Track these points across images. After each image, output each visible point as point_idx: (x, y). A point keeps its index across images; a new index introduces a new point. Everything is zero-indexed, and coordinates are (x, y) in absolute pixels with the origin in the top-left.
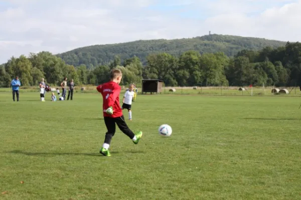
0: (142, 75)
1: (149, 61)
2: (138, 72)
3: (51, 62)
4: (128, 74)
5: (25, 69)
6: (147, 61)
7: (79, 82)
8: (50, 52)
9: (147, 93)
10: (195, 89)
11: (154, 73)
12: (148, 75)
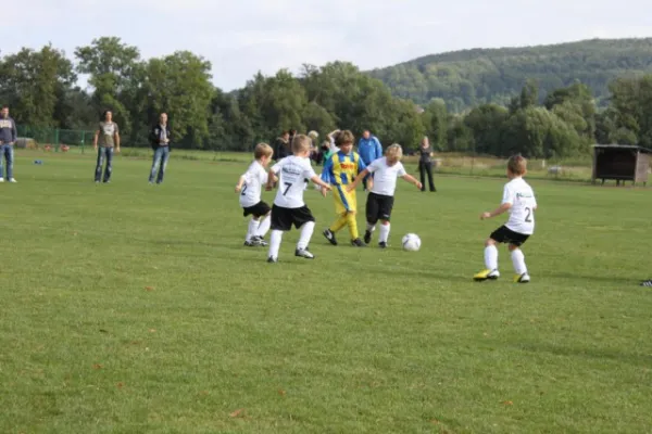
0: (595, 133)
1: (615, 97)
2: (584, 124)
3: (357, 89)
4: (556, 127)
5: (288, 106)
6: (610, 95)
8: (354, 64)
9: (607, 181)
11: (629, 128)
12: (610, 135)
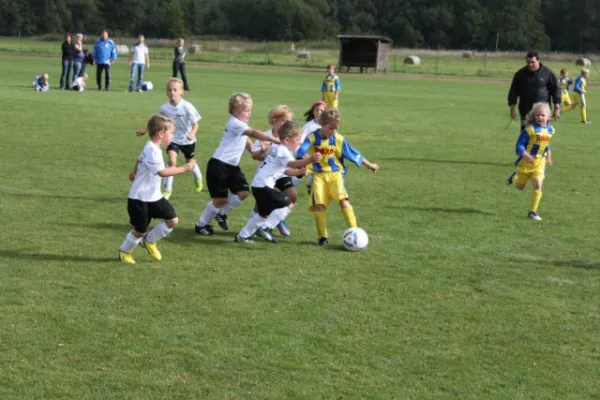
7: (183, 29)
10: (466, 56)
11: (367, 11)
